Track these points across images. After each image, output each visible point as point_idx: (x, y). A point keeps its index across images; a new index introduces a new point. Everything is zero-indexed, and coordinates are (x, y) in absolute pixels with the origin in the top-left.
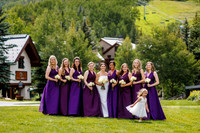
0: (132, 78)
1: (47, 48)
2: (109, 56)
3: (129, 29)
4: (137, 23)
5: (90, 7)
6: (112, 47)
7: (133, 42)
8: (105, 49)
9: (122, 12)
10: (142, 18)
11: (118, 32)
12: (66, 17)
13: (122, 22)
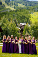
0: (28, 41)
1: (4, 27)
2: (22, 28)
3: (28, 20)
4: (30, 18)
5: (17, 14)
6: (23, 26)
7: (29, 24)
8: (21, 26)
9: (26, 16)
10: (31, 17)
11: (25, 21)
12: (10, 17)
13: (26, 18)
